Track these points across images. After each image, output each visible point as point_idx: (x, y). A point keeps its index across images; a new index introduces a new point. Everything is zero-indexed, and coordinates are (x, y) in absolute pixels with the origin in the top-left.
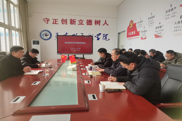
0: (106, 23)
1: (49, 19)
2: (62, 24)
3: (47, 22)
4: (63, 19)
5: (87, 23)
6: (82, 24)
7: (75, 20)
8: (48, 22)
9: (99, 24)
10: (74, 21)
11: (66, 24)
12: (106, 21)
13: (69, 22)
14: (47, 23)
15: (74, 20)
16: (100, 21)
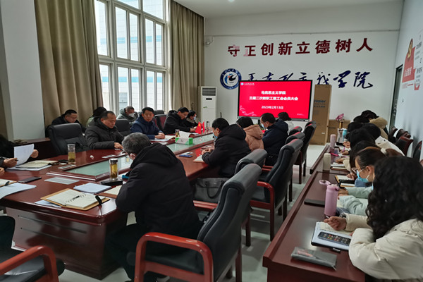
1: (238, 47)
2: (263, 54)
3: (234, 53)
5: (317, 48)
8: (236, 53)
10: (287, 47)
11: (271, 54)
12: (365, 40)
16: (350, 42)
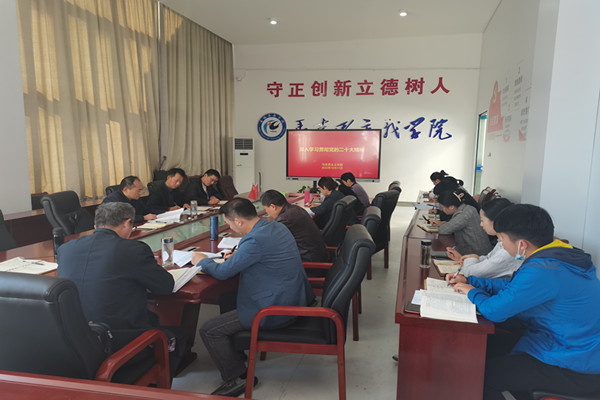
0: (440, 85)
1: (281, 85)
2: (314, 95)
3: (275, 92)
4: (316, 82)
5: (382, 89)
6: (367, 93)
7: (349, 81)
8: (278, 93)
9: (419, 90)
10: (345, 86)
11: (325, 95)
12: (441, 79)
13: (331, 88)
14: (277, 96)
15: (345, 82)
16: (422, 82)
